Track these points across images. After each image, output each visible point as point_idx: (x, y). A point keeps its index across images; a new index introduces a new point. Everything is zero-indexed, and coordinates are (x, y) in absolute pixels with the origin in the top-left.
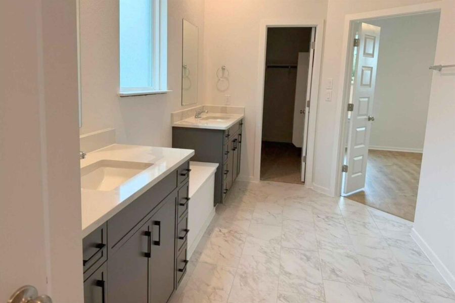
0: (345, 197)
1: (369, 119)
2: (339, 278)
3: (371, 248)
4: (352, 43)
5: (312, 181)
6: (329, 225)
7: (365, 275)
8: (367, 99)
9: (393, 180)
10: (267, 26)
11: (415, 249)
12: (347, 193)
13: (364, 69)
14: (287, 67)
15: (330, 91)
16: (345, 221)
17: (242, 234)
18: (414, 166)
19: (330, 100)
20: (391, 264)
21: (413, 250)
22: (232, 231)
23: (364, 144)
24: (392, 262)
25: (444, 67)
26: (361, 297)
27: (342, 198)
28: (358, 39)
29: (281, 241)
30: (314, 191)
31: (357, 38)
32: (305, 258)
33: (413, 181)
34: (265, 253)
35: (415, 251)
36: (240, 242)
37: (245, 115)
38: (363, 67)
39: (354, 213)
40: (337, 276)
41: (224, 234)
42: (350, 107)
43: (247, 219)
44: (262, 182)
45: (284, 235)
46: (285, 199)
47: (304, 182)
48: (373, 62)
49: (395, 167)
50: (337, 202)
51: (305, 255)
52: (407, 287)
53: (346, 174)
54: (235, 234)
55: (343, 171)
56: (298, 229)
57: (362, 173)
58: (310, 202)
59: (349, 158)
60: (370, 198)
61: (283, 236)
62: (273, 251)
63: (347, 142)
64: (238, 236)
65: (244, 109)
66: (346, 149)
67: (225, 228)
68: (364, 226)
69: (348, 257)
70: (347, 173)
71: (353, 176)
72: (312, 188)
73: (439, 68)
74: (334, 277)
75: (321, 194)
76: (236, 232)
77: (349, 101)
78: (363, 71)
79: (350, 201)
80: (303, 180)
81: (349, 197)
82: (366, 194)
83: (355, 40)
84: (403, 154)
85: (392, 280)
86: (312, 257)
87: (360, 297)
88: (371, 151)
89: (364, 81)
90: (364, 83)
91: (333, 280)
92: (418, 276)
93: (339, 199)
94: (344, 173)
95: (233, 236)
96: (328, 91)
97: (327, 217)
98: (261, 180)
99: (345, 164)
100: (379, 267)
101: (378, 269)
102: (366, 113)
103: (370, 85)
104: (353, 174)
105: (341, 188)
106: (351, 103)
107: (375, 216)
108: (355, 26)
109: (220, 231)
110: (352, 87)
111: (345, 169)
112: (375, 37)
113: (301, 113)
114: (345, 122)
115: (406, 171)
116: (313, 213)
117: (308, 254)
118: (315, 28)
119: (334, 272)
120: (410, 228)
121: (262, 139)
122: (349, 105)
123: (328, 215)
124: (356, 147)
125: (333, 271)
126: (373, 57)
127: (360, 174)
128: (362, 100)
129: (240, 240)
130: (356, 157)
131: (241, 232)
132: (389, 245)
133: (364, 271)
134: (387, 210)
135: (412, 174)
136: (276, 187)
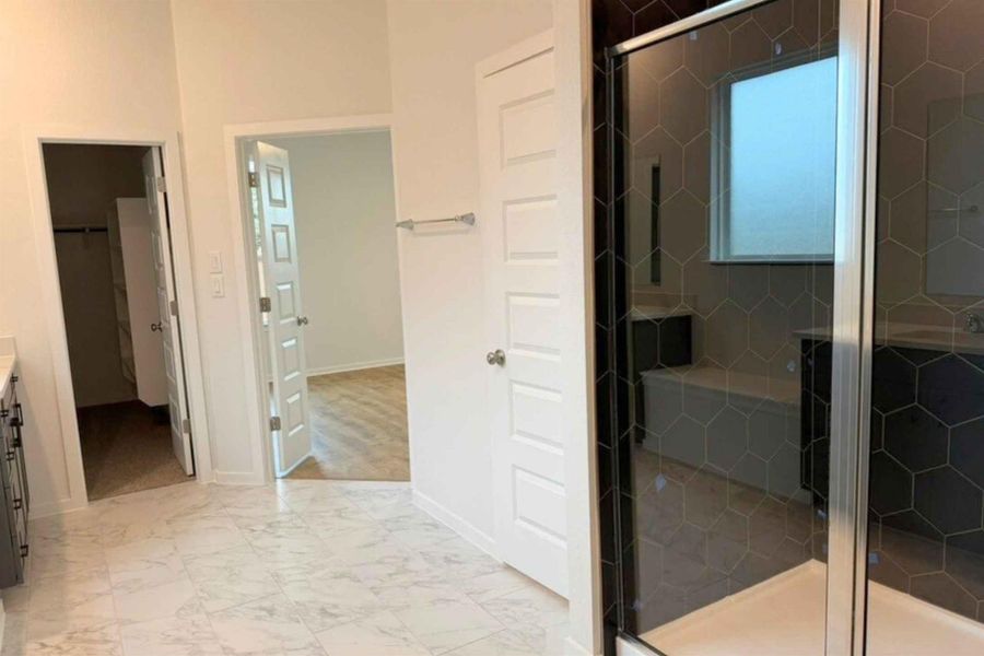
0: (283, 478)
1: (299, 322)
2: (340, 619)
3: (365, 546)
4: (246, 181)
5: (213, 468)
6: (280, 537)
7: (376, 594)
8: (288, 286)
9: (350, 424)
10: (39, 139)
11: (427, 521)
12: (287, 468)
13: (275, 229)
14: (83, 230)
15: (219, 276)
16: (304, 521)
17: (103, 628)
18: (371, 391)
19: (222, 294)
20: (406, 559)
21: (424, 524)
22: (76, 632)
23: (298, 369)
24: (405, 555)
25: (417, 223)
26: (386, 630)
27: (279, 482)
28: (255, 173)
29: (201, 604)
30: (222, 486)
31: (252, 168)
32: (264, 613)
33: (382, 416)
34: (178, 640)
35: (428, 524)
36: (110, 645)
37: (17, 355)
38: (273, 226)
39: (313, 500)
40: (336, 616)
41: (58, 648)
42: (265, 305)
43: (99, 595)
44: (96, 503)
45: (201, 590)
46: (168, 522)
47: (194, 474)
48: (286, 216)
49: (345, 401)
50: (274, 492)
51: (262, 609)
52: (440, 582)
53: (278, 435)
54: (88, 636)
55: (272, 429)
56: (225, 568)
57: (303, 423)
58: (223, 510)
59: (278, 400)
60: (328, 466)
61: (201, 594)
62: (194, 630)
63: (270, 372)
64: (96, 636)
65: (14, 339)
66: (271, 384)
67: (53, 633)
68: (340, 516)
69: (336, 578)
70: (281, 431)
71: (291, 433)
72: (215, 481)
73: (409, 225)
74: (329, 621)
75: (241, 486)
76: (86, 630)
77: (259, 293)
78: (274, 233)
79: (297, 483)
80: (189, 471)
81: (291, 476)
82: (318, 460)
83: (250, 174)
84: (346, 376)
85: (416, 583)
86: (276, 606)
87: (383, 632)
88: (311, 380)
89: (278, 252)
90: (279, 256)
91: (332, 626)
92: (448, 560)
93: (275, 485)
94: (275, 432)
95: (84, 641)
96: (213, 276)
97: (270, 525)
98: (89, 500)
99: (273, 415)
100: (390, 572)
101: (390, 575)
102: (292, 311)
103: (289, 259)
104: (291, 429)
105: (273, 466)
106: (263, 295)
107: (349, 493)
108: (246, 147)
109: (44, 646)
110: (260, 265)
111: (275, 424)
112: (282, 169)
113: (154, 330)
114: (260, 332)
115: (365, 404)
116: (240, 528)
117: (266, 604)
118: (160, 148)
119: (326, 612)
120: (409, 492)
121: (76, 405)
122: (262, 300)
123: (269, 521)
124: (287, 378)
125: (324, 612)
126: (285, 206)
127: (301, 427)
128: (281, 288)
129: (106, 642)
130: (289, 397)
131: (99, 626)
132: (390, 531)
133: (372, 588)
134: (362, 477)
135: (376, 406)
136: (134, 505)
